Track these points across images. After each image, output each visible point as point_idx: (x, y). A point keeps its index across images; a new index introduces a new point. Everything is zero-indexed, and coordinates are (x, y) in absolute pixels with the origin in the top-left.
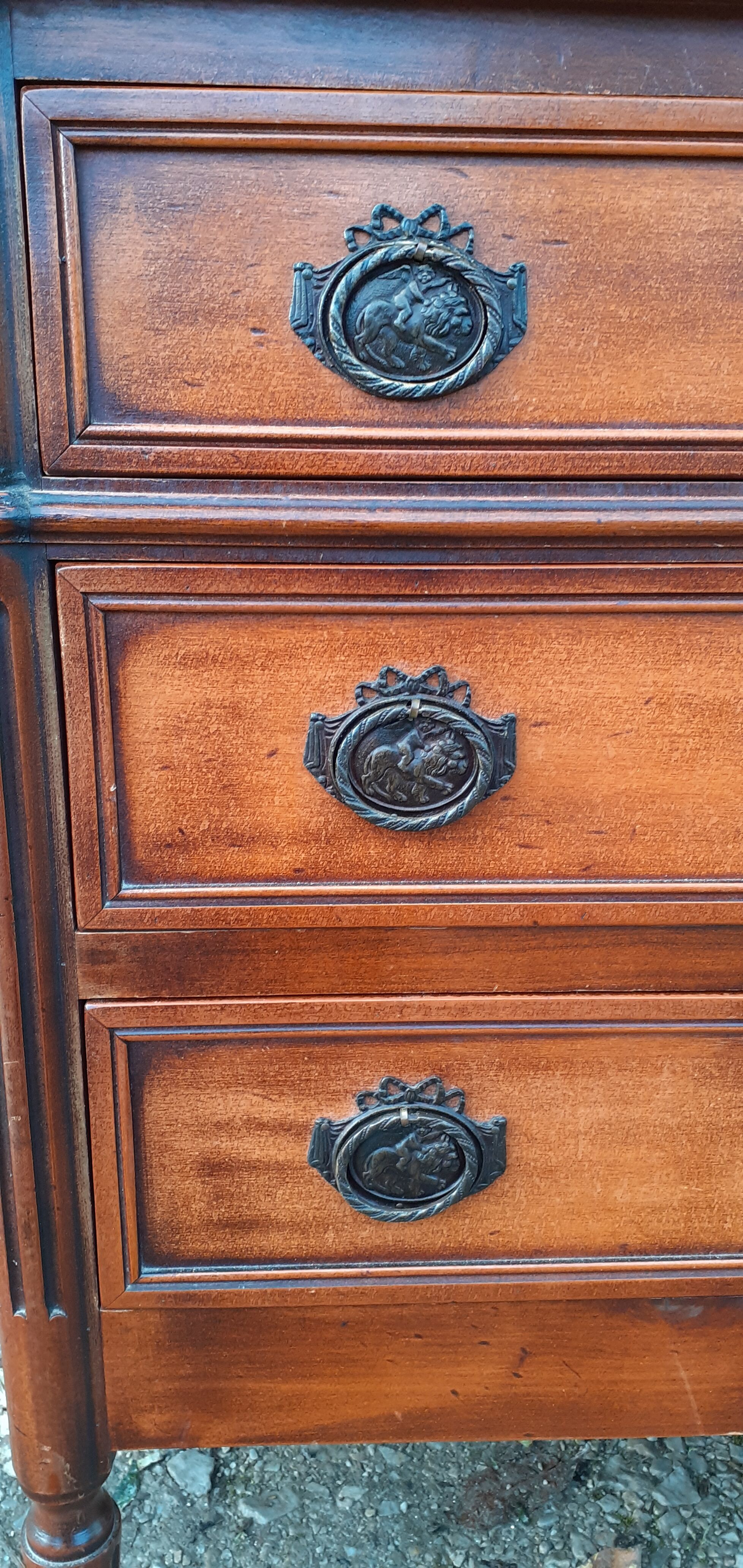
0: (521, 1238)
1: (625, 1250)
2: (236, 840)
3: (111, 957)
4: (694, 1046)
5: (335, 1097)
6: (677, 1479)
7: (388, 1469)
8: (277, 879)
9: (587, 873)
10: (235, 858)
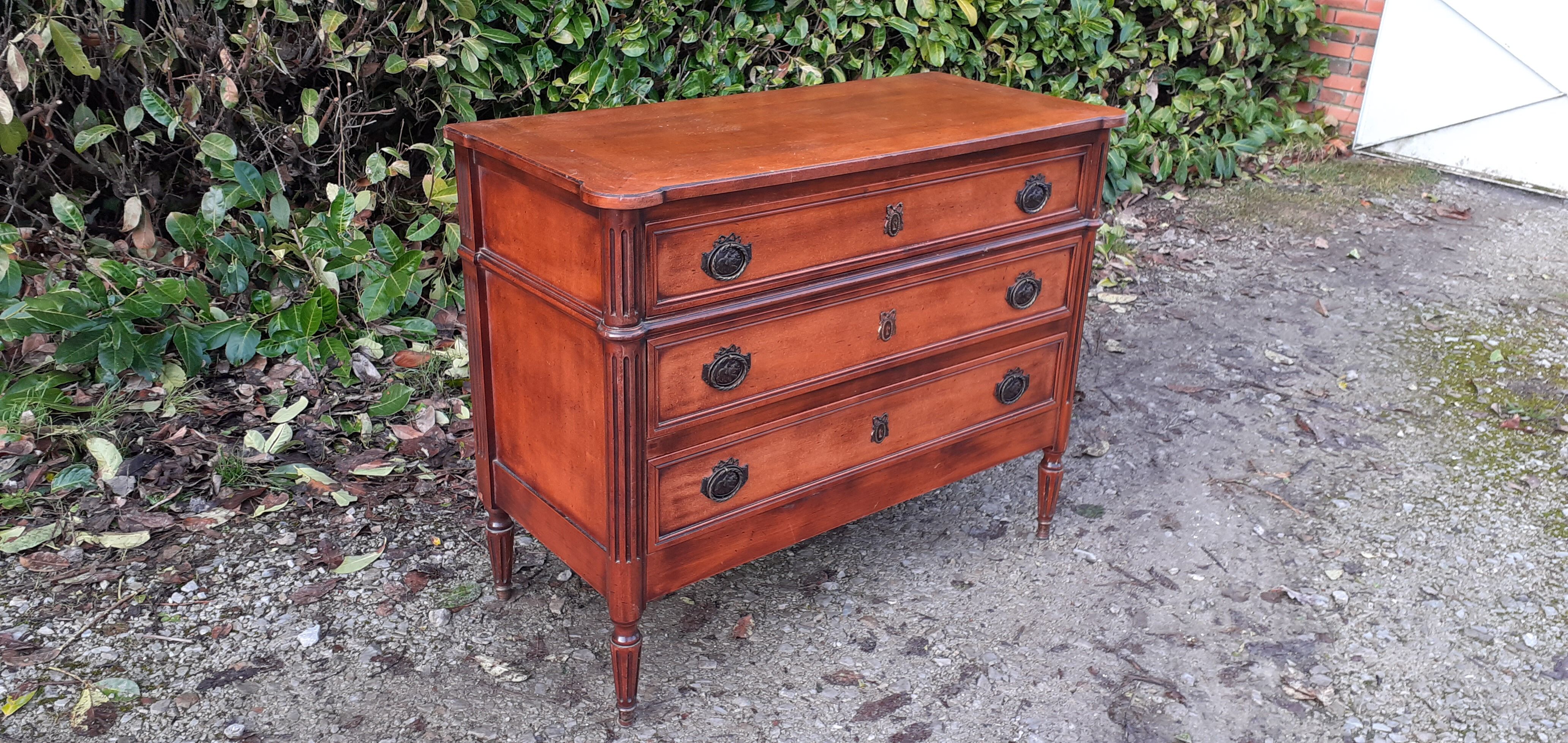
0: (752, 498)
1: (775, 494)
2: (685, 404)
3: (655, 445)
4: (791, 430)
5: (707, 471)
6: (749, 594)
7: (652, 629)
8: (694, 412)
9: (766, 390)
10: (684, 409)
